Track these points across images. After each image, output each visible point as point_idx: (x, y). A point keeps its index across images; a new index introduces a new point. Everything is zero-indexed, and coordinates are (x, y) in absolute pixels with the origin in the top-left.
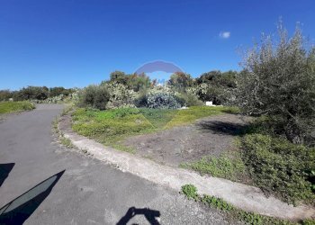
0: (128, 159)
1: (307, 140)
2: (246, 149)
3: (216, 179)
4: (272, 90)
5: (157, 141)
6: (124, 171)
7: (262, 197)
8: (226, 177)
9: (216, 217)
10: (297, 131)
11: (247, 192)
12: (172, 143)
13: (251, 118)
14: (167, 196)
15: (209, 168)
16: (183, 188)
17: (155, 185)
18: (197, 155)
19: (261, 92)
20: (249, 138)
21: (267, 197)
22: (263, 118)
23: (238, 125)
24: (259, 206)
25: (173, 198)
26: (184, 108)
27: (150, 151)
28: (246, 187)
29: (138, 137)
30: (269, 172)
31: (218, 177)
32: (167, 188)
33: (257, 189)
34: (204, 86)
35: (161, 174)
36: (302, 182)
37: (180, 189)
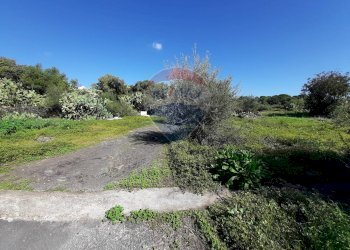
0: (18, 200)
1: (210, 141)
2: (172, 154)
3: (145, 191)
5: (74, 163)
6: (10, 220)
7: (180, 195)
8: (154, 186)
10: (204, 135)
11: (170, 194)
12: (96, 162)
13: (176, 127)
15: (139, 181)
16: (108, 213)
17: (66, 224)
18: (127, 171)
20: (174, 145)
21: (184, 193)
24: (178, 203)
25: (93, 231)
26: (116, 118)
27: (61, 180)
28: (170, 189)
30: (186, 171)
31: (147, 187)
32: (86, 222)
33: (177, 188)
34: (139, 94)
35: (77, 206)
36: (206, 174)
37: (103, 217)
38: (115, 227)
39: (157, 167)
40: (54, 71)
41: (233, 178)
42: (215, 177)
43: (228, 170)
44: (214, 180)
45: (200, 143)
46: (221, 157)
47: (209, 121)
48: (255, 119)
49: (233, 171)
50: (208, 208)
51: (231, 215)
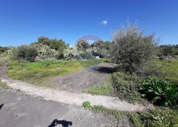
0: (51, 92)
1: (138, 74)
2: (114, 79)
3: (100, 96)
4: (124, 51)
5: (69, 79)
6: (47, 99)
7: (120, 102)
8: (104, 94)
9: (100, 116)
10: (134, 70)
11: (114, 100)
12: (78, 79)
13: (116, 64)
14: (74, 110)
15: (97, 91)
16: (84, 103)
17: (67, 105)
18: (91, 85)
19: (120, 52)
20: (115, 74)
21: (122, 101)
22: (121, 64)
23: (111, 68)
24: (119, 106)
25: (78, 110)
26: (85, 60)
27: (65, 86)
28: (113, 98)
29: (57, 77)
30: (123, 89)
31: (101, 95)
32: (75, 106)
33: (118, 98)
34: (95, 48)
35: (71, 98)
36: (136, 93)
37: (81, 105)
38: (87, 111)
39: (106, 85)
40: (61, 41)
41: (157, 98)
42: (143, 95)
43: (153, 92)
44: (142, 97)
45: (131, 74)
46: (147, 84)
47: (138, 62)
48: (173, 60)
49: (157, 93)
50: (138, 113)
51: (155, 119)
